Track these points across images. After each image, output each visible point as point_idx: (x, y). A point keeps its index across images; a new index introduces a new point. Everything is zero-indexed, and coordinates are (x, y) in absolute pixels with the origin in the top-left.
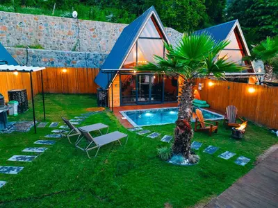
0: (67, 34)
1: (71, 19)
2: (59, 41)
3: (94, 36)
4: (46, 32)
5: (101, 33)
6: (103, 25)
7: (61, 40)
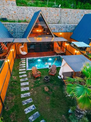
0: (56, 15)
1: (59, 8)
2: (53, 19)
3: (67, 16)
4: (49, 15)
5: (69, 14)
6: (71, 11)
7: (54, 18)
